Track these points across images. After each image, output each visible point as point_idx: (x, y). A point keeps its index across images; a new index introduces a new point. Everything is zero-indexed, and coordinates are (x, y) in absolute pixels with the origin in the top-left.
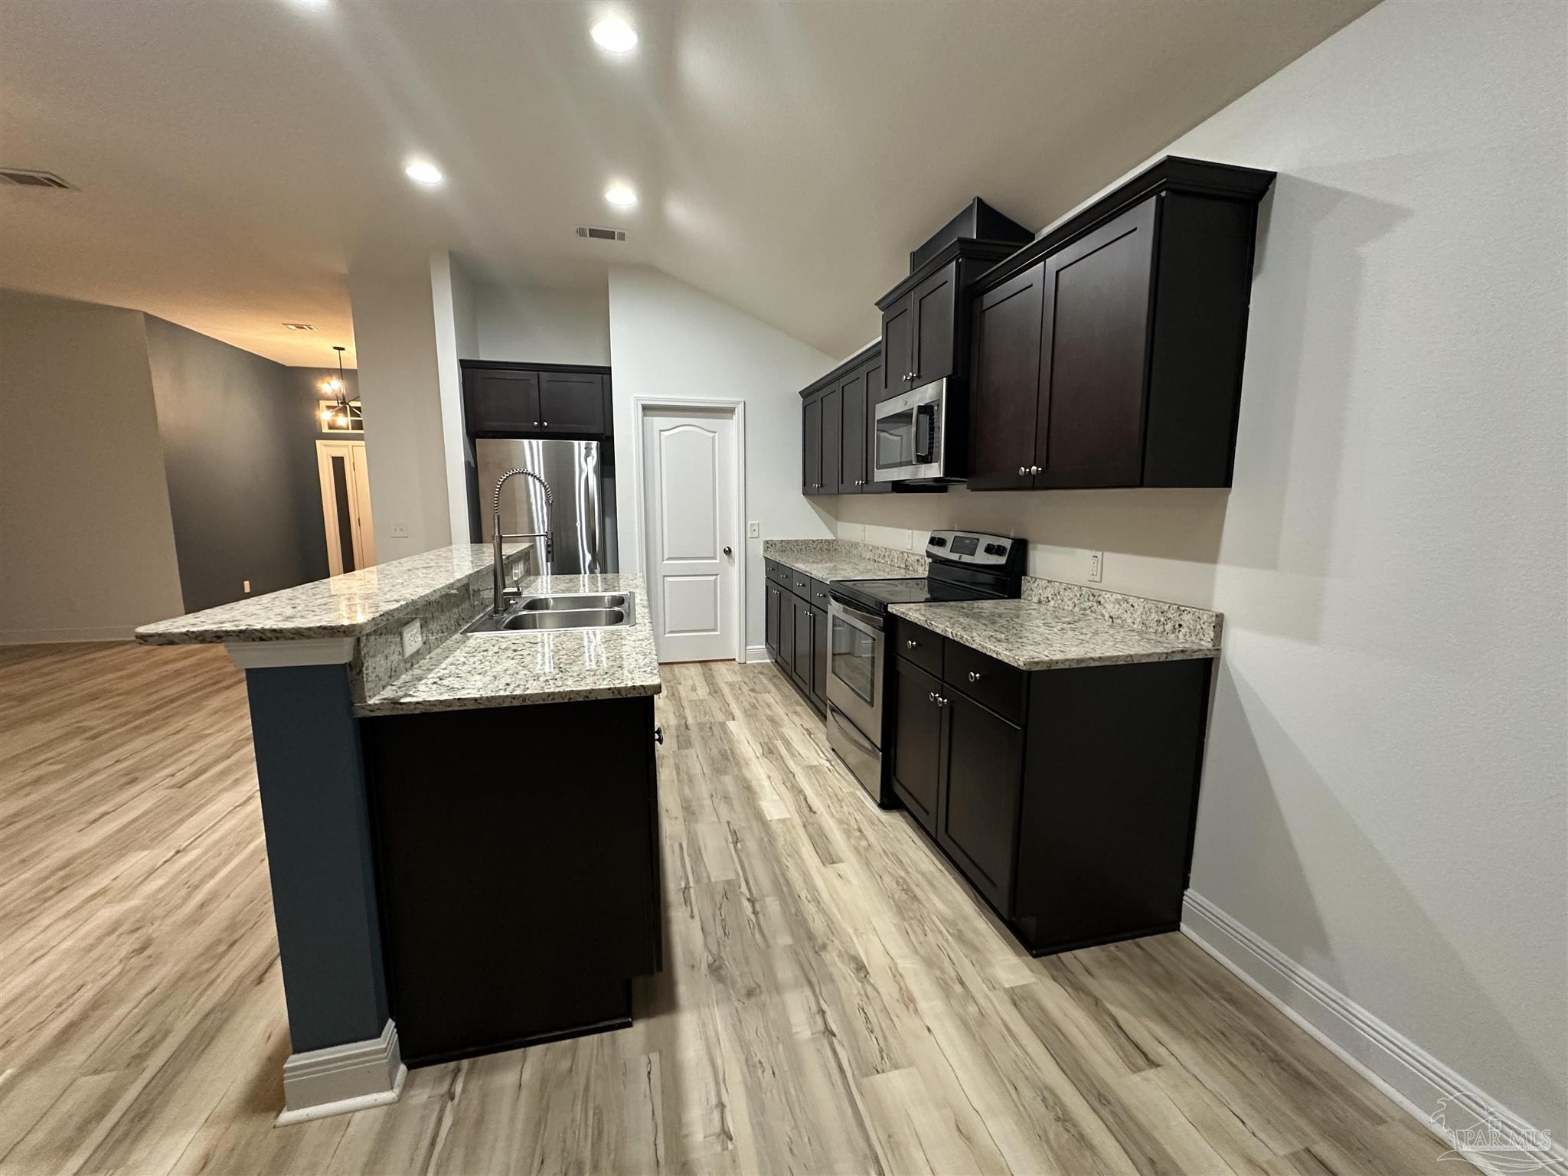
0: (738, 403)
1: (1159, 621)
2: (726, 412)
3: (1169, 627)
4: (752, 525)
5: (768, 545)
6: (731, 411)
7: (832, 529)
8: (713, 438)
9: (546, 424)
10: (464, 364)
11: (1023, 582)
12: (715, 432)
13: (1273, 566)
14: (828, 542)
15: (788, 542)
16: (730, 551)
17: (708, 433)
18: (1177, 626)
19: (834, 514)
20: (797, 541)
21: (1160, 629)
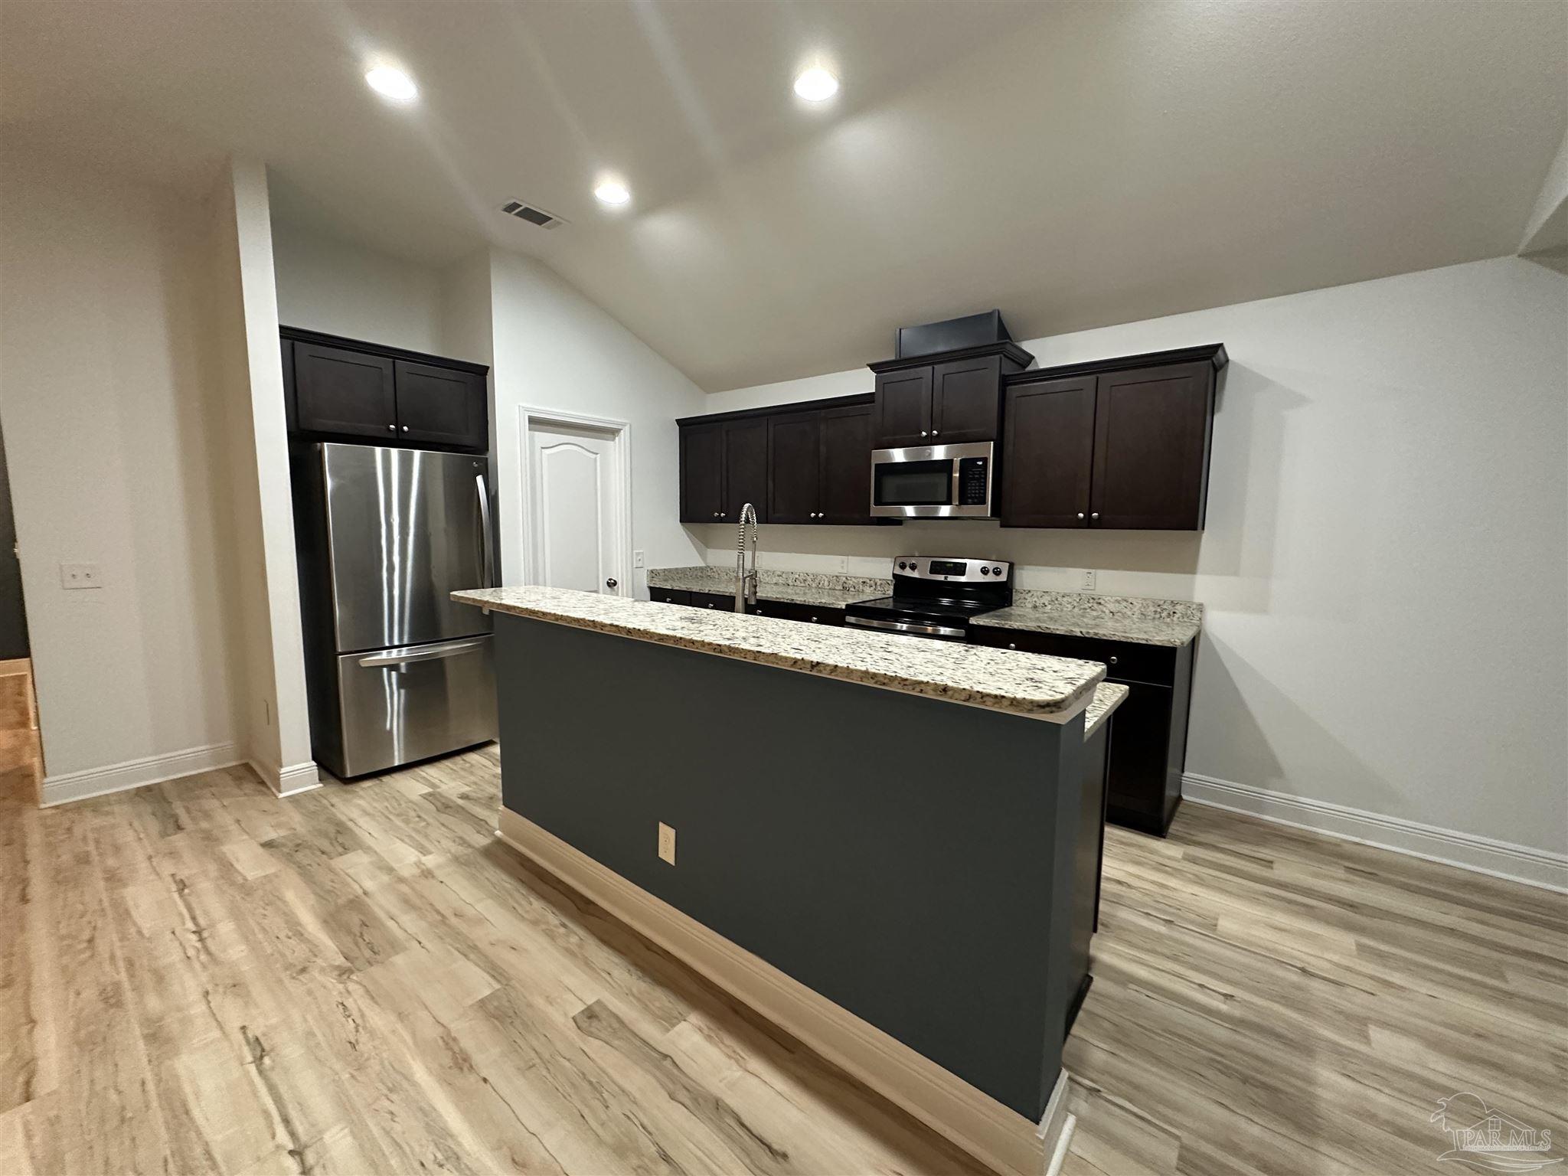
0: (624, 425)
1: (1155, 612)
2: (610, 433)
3: (1164, 614)
4: (638, 554)
5: (653, 574)
6: (618, 431)
7: (703, 556)
8: (596, 459)
9: (405, 428)
10: (286, 333)
11: (1014, 594)
12: (597, 454)
13: (1236, 573)
14: (701, 568)
15: (670, 570)
16: (615, 583)
17: (591, 454)
18: (1171, 613)
19: (705, 543)
20: (677, 569)
21: (1158, 616)
